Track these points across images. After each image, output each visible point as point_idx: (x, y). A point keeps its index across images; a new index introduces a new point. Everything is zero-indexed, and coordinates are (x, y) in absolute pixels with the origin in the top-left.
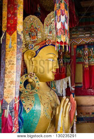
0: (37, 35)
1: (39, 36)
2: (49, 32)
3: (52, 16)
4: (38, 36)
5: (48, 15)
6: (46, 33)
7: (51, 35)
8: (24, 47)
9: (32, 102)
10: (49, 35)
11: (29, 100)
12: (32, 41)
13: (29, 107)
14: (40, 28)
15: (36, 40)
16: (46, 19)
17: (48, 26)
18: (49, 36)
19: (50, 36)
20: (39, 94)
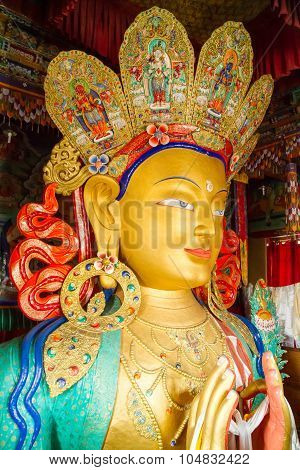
0: (107, 120)
1: (117, 120)
2: (151, 98)
3: (145, 32)
4: (113, 122)
5: (129, 31)
6: (140, 103)
7: (166, 106)
8: (77, 168)
9: (85, 358)
10: (157, 107)
11: (74, 347)
12: (100, 144)
13: (67, 374)
14: (111, 90)
15: (111, 139)
16: (122, 49)
17: (137, 73)
18: (154, 112)
19: (160, 111)
20: (128, 334)
